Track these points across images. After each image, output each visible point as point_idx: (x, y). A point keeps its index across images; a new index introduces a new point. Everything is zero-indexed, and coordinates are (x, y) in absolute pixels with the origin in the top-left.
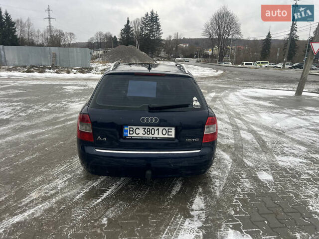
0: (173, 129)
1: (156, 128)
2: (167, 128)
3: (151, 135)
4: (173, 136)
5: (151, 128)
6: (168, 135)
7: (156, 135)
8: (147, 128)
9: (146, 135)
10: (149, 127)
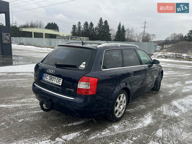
0: (62, 79)
1: (54, 77)
2: (59, 79)
3: (51, 81)
4: (60, 84)
5: (53, 77)
6: (59, 83)
7: (53, 82)
8: (51, 76)
9: (50, 81)
10: (52, 76)
